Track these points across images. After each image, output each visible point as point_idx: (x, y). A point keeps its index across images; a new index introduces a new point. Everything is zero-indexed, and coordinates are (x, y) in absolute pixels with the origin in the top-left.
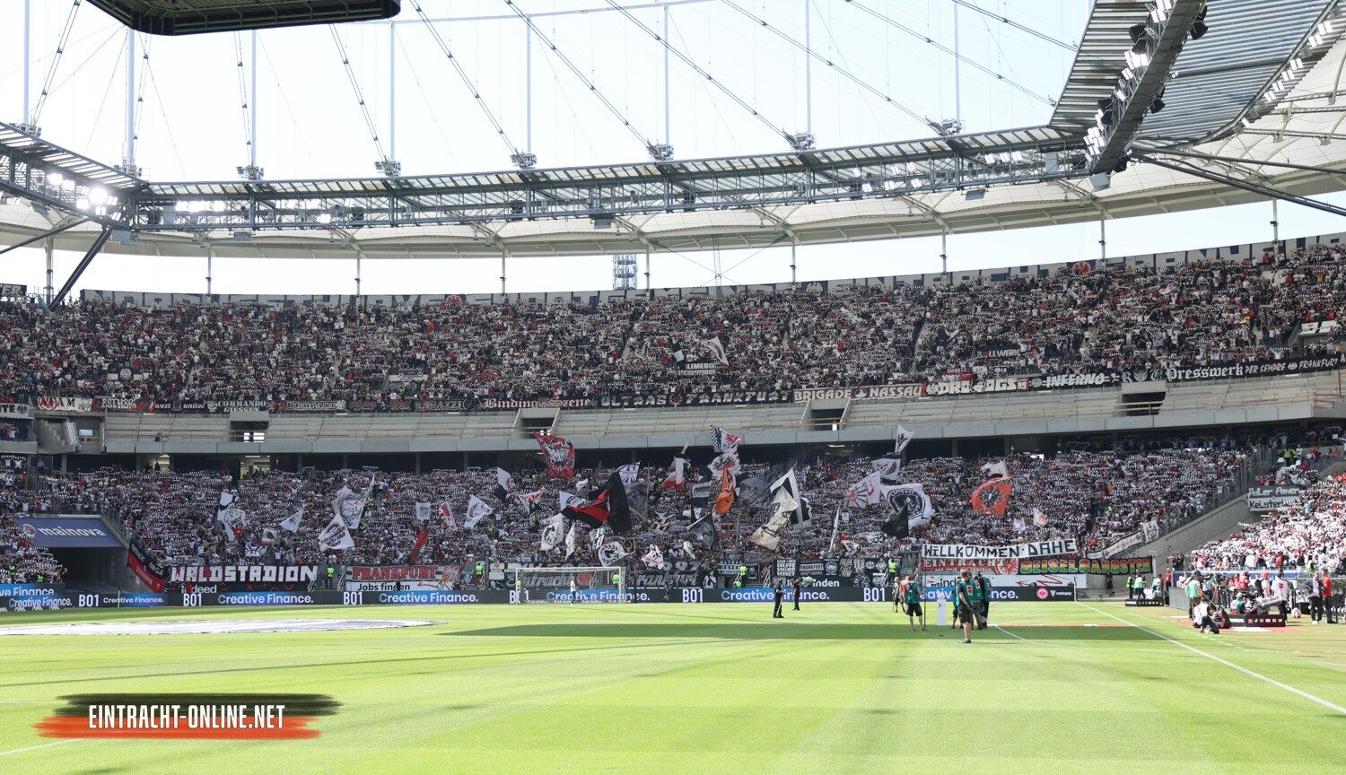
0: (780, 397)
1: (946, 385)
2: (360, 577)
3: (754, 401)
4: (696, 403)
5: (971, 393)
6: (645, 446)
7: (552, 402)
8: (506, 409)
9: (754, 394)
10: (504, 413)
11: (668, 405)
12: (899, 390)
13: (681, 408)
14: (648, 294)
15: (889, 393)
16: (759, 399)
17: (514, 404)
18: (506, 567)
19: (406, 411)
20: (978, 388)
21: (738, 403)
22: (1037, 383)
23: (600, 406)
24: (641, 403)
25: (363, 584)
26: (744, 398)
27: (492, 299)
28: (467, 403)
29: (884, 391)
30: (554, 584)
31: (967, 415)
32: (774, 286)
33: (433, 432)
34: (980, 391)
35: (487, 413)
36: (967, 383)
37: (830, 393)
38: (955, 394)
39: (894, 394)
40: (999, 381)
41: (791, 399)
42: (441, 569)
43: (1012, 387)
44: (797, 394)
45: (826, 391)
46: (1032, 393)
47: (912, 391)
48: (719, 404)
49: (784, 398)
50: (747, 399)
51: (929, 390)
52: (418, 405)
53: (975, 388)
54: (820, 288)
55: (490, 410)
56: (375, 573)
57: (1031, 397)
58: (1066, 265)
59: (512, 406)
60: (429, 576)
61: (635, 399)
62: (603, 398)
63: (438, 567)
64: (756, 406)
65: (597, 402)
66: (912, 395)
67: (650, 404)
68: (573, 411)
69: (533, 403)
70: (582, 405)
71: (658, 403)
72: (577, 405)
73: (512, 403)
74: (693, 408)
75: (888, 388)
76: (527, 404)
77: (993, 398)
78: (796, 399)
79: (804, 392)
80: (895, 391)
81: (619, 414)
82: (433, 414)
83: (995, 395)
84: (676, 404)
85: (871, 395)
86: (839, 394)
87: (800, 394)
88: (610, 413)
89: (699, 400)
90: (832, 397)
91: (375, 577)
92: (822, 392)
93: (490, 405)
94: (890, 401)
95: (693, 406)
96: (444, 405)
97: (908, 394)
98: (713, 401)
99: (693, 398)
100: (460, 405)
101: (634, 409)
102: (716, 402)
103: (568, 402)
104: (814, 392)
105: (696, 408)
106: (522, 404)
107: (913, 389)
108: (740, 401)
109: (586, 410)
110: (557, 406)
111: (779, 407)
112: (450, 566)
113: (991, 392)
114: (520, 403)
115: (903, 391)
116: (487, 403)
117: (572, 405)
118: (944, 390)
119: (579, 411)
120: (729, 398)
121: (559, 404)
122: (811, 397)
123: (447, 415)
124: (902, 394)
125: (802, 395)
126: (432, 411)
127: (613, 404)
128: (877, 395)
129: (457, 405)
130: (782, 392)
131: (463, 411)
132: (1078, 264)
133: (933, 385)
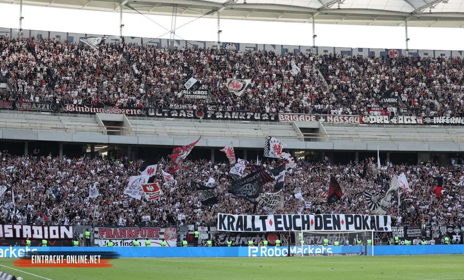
0: (270, 117)
1: (374, 117)
2: (104, 236)
3: (252, 119)
4: (214, 117)
5: (390, 124)
6: (205, 145)
7: (114, 110)
8: (81, 113)
9: (252, 114)
10: (82, 115)
11: (195, 117)
12: (345, 118)
13: (205, 120)
14: (121, 40)
16: (256, 118)
17: (87, 109)
18: (209, 230)
19: (10, 109)
20: (394, 120)
21: (243, 120)
22: (428, 120)
23: (148, 115)
24: (176, 115)
26: (246, 116)
27: (11, 32)
28: (53, 106)
29: (336, 119)
32: (205, 43)
34: (395, 123)
35: (70, 114)
36: (387, 117)
37: (302, 117)
38: (380, 124)
39: (342, 121)
40: (406, 118)
41: (277, 119)
42: (163, 230)
43: (414, 122)
44: (280, 116)
45: (299, 116)
46: (427, 126)
47: (352, 119)
48: (230, 119)
49: (273, 119)
50: (248, 117)
51: (363, 120)
53: (392, 120)
55: (71, 112)
56: (115, 232)
57: (427, 129)
58: (384, 51)
59: (86, 111)
60: (155, 235)
61: (172, 112)
62: (150, 109)
63: (161, 229)
64: (256, 122)
65: (145, 112)
66: (355, 122)
67: (182, 116)
68: (130, 117)
69: (100, 109)
70: (135, 113)
71: (188, 116)
72: (132, 113)
73: (86, 109)
74: (213, 121)
75: (338, 117)
76: (96, 110)
77: (405, 127)
78: (280, 120)
79: (285, 115)
80: (343, 119)
81: (165, 122)
82: (31, 112)
83: (406, 126)
84: (201, 118)
85: (328, 120)
86: (308, 118)
87: (283, 116)
88: (157, 120)
89: (216, 116)
90: (304, 120)
91: (116, 236)
92: (297, 116)
93: (70, 109)
94: (342, 125)
95: (212, 119)
96: (37, 107)
97: (351, 121)
98: (225, 117)
99: (211, 114)
100: (48, 107)
101: (173, 119)
102: (227, 117)
103: (125, 111)
104: (291, 116)
105: (215, 121)
106: (93, 110)
107: (354, 119)
108: (244, 118)
109: (139, 117)
110: (118, 113)
111: (271, 124)
112: (169, 228)
113: (403, 124)
114: (91, 109)
115: (348, 119)
116: (67, 107)
117: (128, 113)
118: (373, 120)
119: (135, 117)
120: (236, 116)
121: (119, 111)
122: (290, 119)
123: (42, 114)
124: (347, 121)
125: (284, 117)
126: (29, 111)
127: (157, 114)
128: (332, 121)
129: (46, 107)
130: (270, 114)
131: (52, 112)
132: (392, 51)
133: (366, 117)
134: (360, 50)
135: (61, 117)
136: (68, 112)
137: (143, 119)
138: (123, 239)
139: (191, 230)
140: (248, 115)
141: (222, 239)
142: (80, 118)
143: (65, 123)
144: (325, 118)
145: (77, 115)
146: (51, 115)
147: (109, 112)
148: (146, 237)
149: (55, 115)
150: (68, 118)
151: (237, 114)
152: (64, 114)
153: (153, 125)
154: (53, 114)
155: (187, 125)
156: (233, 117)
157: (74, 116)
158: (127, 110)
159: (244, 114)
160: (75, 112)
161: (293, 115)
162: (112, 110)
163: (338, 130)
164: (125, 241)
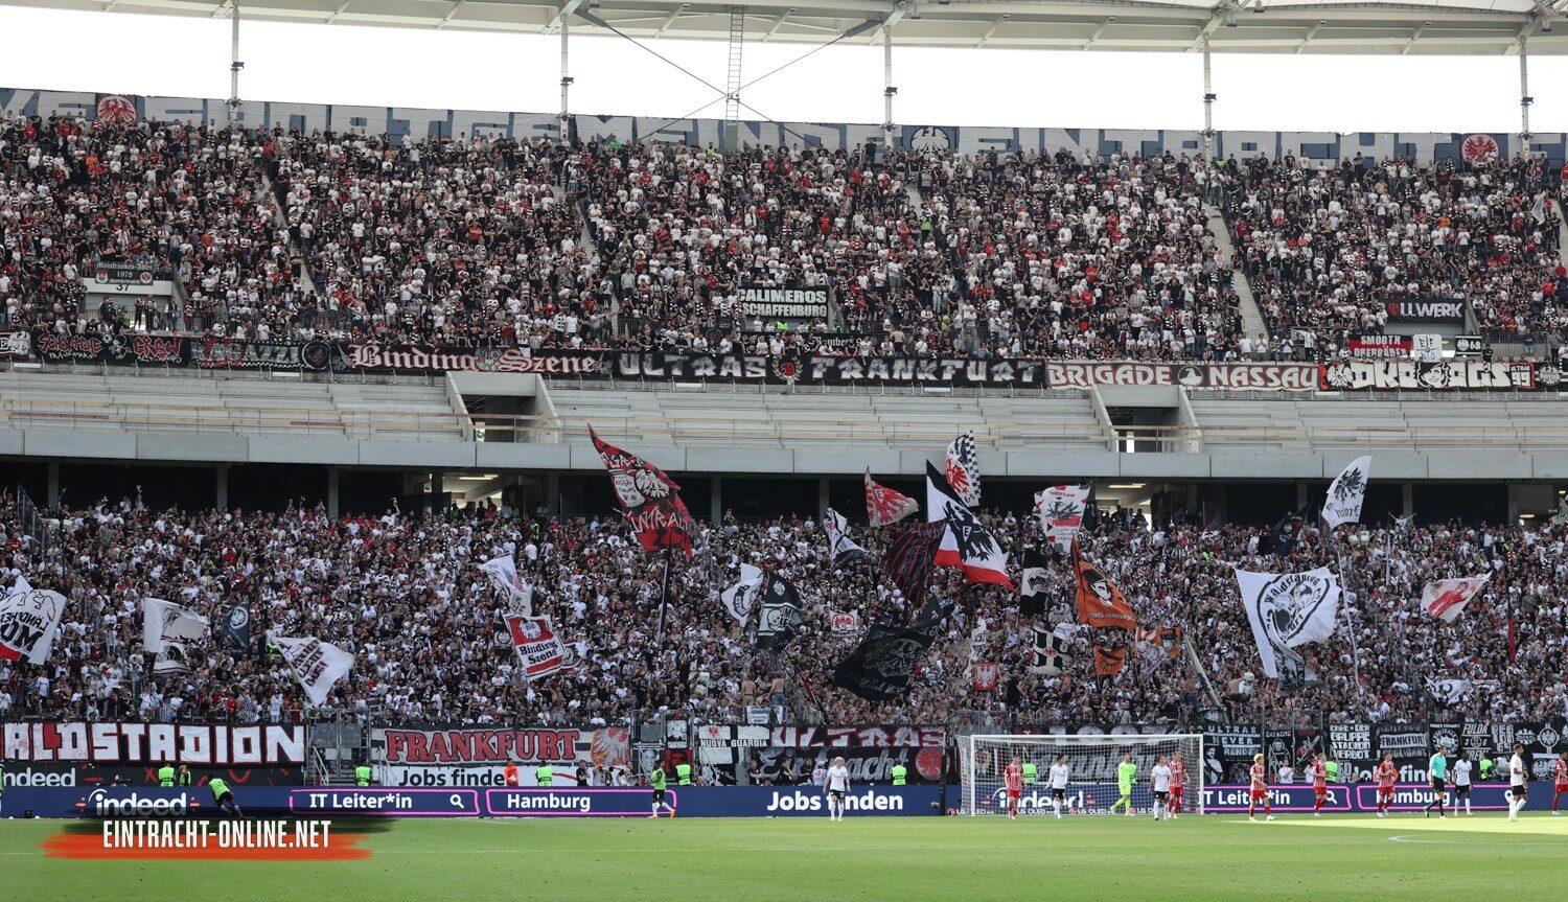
0: (1018, 374)
1: (1368, 369)
2: (403, 755)
3: (960, 380)
4: (833, 378)
5: (1419, 389)
7: (507, 360)
8: (402, 371)
9: (959, 364)
10: (404, 379)
11: (771, 379)
12: (1270, 373)
13: (804, 388)
14: (565, 126)
15: (1250, 378)
16: (972, 377)
17: (420, 359)
18: (734, 735)
19: (172, 364)
20: (1434, 378)
21: (927, 383)
22: (1551, 376)
23: (617, 375)
24: (710, 372)
25: (412, 771)
26: (939, 372)
27: (204, 112)
28: (312, 352)
29: (1239, 375)
30: (866, 775)
31: (1477, 434)
33: (305, 417)
34: (1438, 385)
35: (365, 377)
36: (1410, 367)
37: (1125, 371)
38: (1388, 389)
39: (1260, 381)
40: (1474, 367)
41: (1041, 379)
42: (586, 737)
43: (1503, 382)
44: (1054, 371)
45: (1115, 367)
46: (1545, 395)
47: (1294, 376)
48: (888, 383)
49: (1027, 378)
50: (947, 376)
52: (197, 352)
53: (1427, 377)
54: (941, 142)
55: (369, 371)
56: (438, 744)
57: (1544, 403)
58: (1449, 140)
59: (417, 364)
60: (561, 753)
61: (696, 363)
62: (624, 357)
63: (582, 733)
64: (969, 391)
65: (609, 364)
66: (1301, 386)
67: (730, 374)
68: (560, 383)
69: (463, 358)
70: (576, 369)
71: (749, 375)
72: (566, 370)
73: (416, 359)
74: (829, 388)
75: (1246, 369)
76: (450, 362)
77: (1470, 400)
78: (1053, 381)
79: (1069, 368)
80: (1263, 375)
81: (671, 395)
82: (239, 373)
83: (1473, 395)
84: (791, 379)
85: (1213, 382)
86: (1145, 375)
87: (1060, 370)
88: (647, 390)
89: (839, 372)
90: (1131, 381)
91: (438, 756)
92: (1109, 368)
93: (365, 359)
94: (1257, 397)
95: (827, 384)
96: (259, 355)
97: (1290, 383)
98: (871, 375)
99: (824, 366)
100: (294, 356)
101: (699, 385)
102: (877, 377)
103: (545, 362)
104: (1089, 369)
105: (836, 389)
106: (440, 362)
107: (1300, 374)
108: (932, 378)
109: (589, 383)
110: (520, 369)
111: (1022, 396)
112: (607, 731)
113: (1462, 389)
114: (435, 357)
115: (1279, 376)
116: (357, 354)
117: (554, 368)
118: (1364, 378)
119: (574, 383)
120: (907, 371)
121: (524, 364)
122: (1084, 378)
123: (274, 379)
124: (1277, 382)
125: (1065, 374)
126: (234, 368)
127: (648, 372)
128: (1225, 382)
129: (288, 355)
130: (1020, 365)
131: (306, 370)
132: (1474, 139)
133: (1341, 367)
134: (1367, 138)
135: (334, 387)
136: (358, 370)
137: (602, 389)
138: (461, 765)
139: (677, 736)
140: (945, 367)
141: (772, 763)
142: (395, 389)
143: (347, 406)
144: (1204, 372)
145: (386, 377)
146: (305, 381)
147: (493, 368)
148: (534, 759)
149: (316, 381)
150: (356, 388)
151: (910, 367)
152: (345, 377)
153: (629, 407)
154: (310, 376)
155: (740, 405)
156: (896, 376)
157: (378, 383)
158: (549, 361)
159: (934, 365)
160: (381, 370)
161: (1095, 366)
162: (501, 360)
163: (1243, 411)
164: (468, 771)
